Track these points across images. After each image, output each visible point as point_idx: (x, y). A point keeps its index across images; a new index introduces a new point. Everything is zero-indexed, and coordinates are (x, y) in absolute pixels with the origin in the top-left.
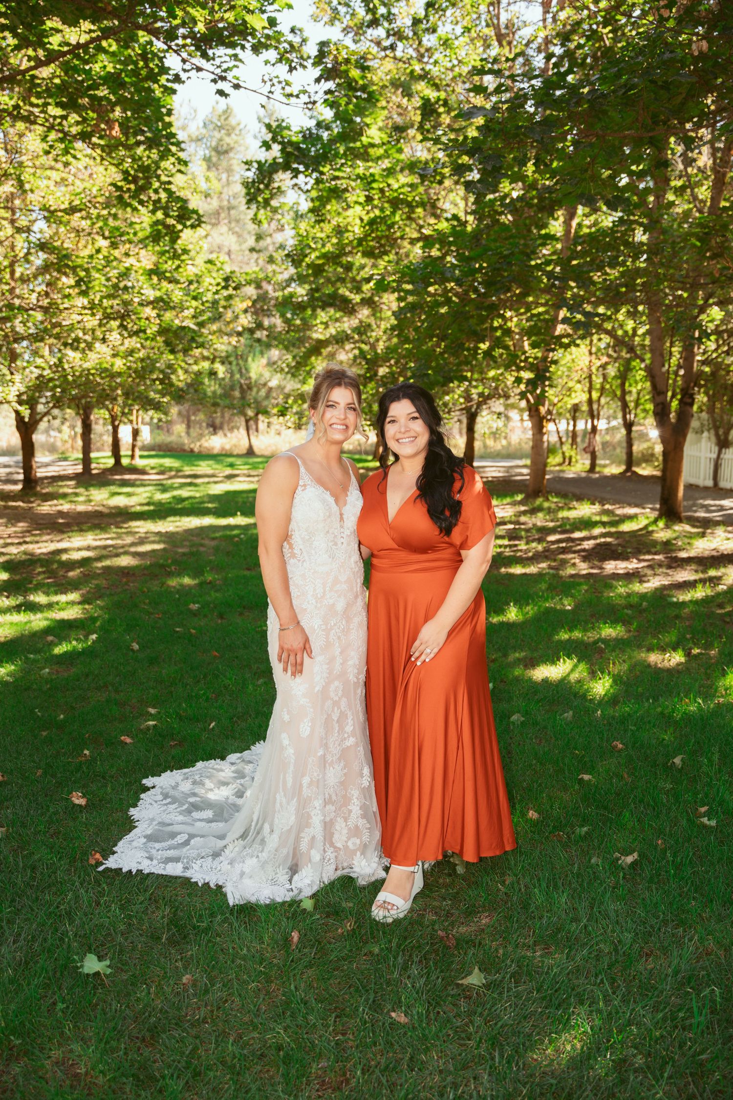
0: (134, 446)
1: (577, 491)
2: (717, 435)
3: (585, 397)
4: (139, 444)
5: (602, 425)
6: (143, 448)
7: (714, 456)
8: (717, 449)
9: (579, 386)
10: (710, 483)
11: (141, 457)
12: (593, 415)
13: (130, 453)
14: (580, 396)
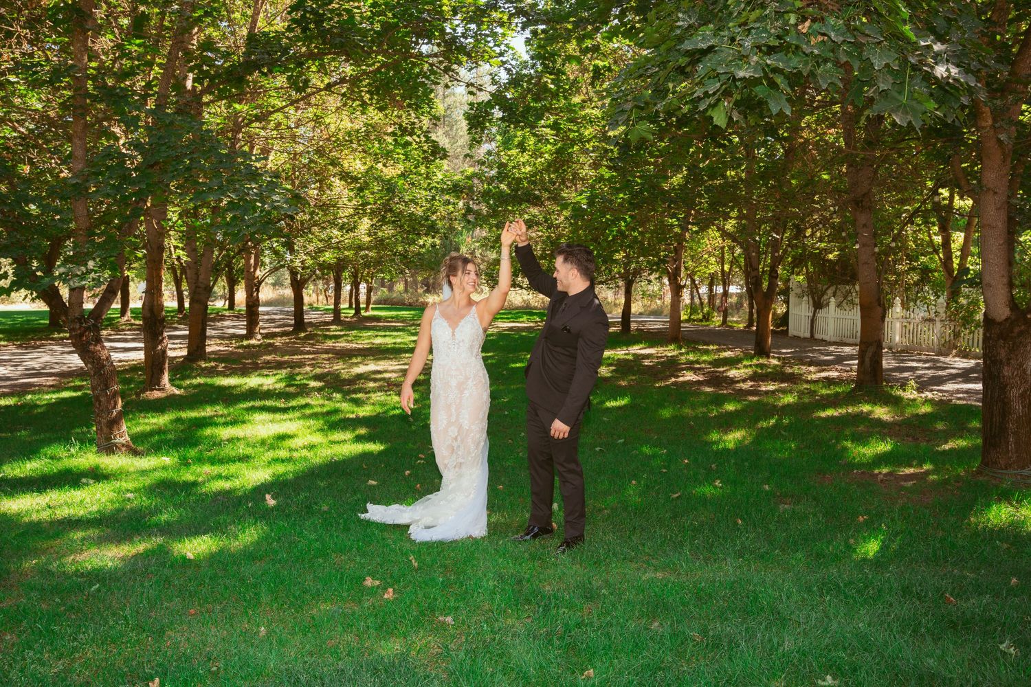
0: (368, 302)
1: (707, 339)
2: (813, 299)
3: (718, 268)
4: (373, 298)
5: (733, 289)
6: (375, 303)
7: (811, 315)
8: (812, 309)
9: (713, 260)
10: (808, 335)
11: (373, 309)
12: (726, 282)
13: (365, 306)
14: (714, 268)
